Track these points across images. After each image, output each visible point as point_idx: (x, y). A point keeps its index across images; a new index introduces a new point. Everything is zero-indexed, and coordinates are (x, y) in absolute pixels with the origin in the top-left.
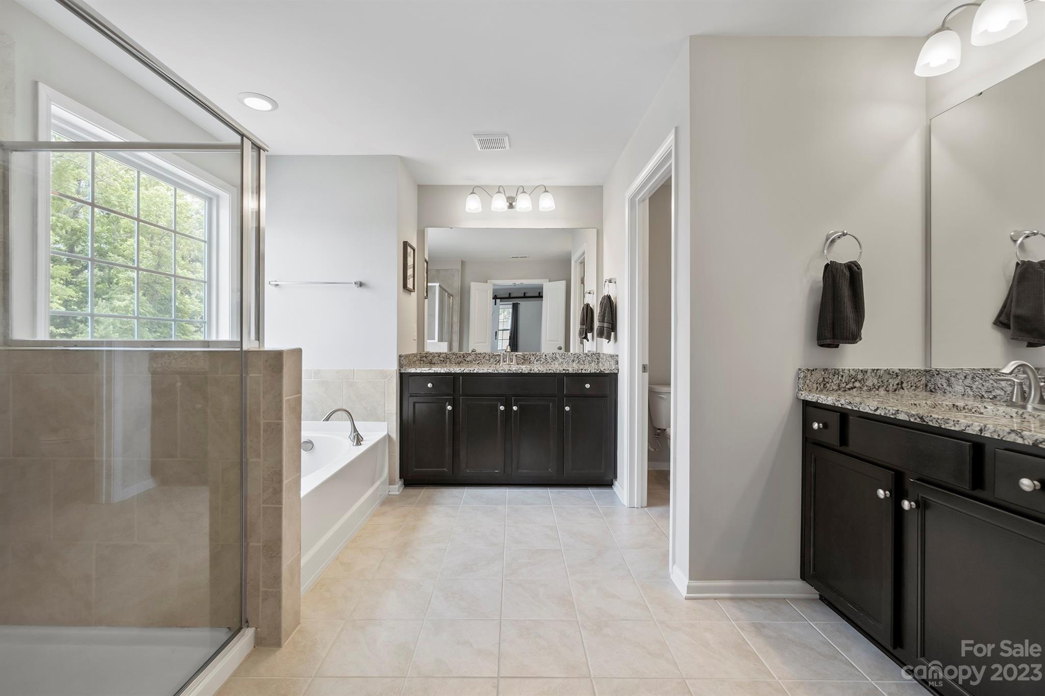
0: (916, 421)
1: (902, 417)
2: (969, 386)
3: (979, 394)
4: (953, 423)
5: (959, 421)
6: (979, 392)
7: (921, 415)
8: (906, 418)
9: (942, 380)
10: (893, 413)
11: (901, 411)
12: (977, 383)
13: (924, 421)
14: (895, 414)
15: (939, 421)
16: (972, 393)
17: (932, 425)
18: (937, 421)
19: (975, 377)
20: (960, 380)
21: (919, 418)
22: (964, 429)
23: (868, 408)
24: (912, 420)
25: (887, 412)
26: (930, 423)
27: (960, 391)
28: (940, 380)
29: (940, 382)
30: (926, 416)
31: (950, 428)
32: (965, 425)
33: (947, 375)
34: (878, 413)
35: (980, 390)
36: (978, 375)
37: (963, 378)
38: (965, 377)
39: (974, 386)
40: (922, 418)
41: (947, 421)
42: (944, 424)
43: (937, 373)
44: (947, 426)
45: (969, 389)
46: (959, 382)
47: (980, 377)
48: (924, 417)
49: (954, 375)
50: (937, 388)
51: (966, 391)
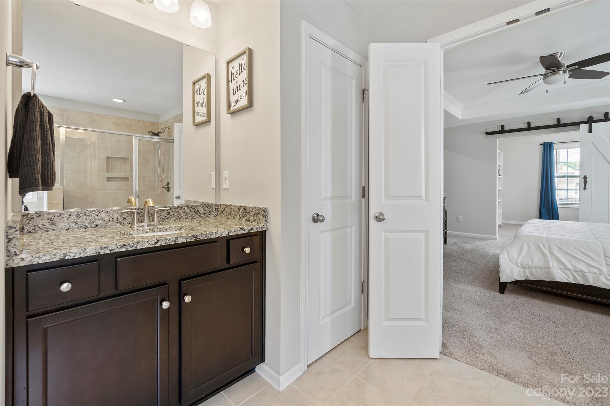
0: (192, 240)
1: (181, 241)
2: (74, 222)
3: (83, 226)
4: (215, 234)
5: (218, 232)
6: (83, 224)
7: (195, 235)
8: (185, 241)
9: (44, 221)
10: (173, 241)
11: (180, 237)
12: (81, 218)
13: (198, 238)
14: (175, 241)
15: (207, 235)
16: (76, 226)
17: (203, 239)
18: (206, 236)
19: (79, 213)
20: (65, 218)
21: (194, 237)
22: (221, 235)
23: (147, 244)
24: (189, 240)
25: (168, 241)
26: (202, 239)
27: (65, 227)
28: (41, 221)
29: (42, 223)
30: (199, 235)
31: (214, 237)
32: (221, 233)
33: (50, 216)
34: (158, 244)
35: (84, 223)
36: (82, 212)
37: (68, 216)
38: (70, 215)
39: (79, 221)
40: (196, 237)
41: (211, 234)
42: (210, 236)
43: (37, 215)
44: (212, 237)
45: (73, 224)
46: (63, 220)
47: (84, 213)
48: (197, 236)
49: (58, 215)
50: (37, 228)
51: (71, 226)
